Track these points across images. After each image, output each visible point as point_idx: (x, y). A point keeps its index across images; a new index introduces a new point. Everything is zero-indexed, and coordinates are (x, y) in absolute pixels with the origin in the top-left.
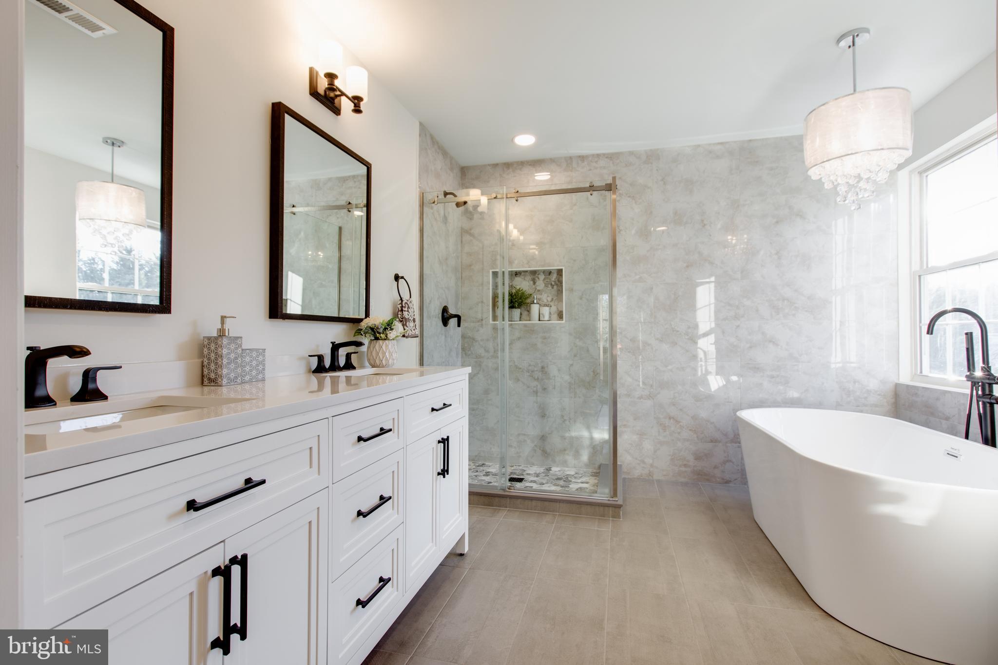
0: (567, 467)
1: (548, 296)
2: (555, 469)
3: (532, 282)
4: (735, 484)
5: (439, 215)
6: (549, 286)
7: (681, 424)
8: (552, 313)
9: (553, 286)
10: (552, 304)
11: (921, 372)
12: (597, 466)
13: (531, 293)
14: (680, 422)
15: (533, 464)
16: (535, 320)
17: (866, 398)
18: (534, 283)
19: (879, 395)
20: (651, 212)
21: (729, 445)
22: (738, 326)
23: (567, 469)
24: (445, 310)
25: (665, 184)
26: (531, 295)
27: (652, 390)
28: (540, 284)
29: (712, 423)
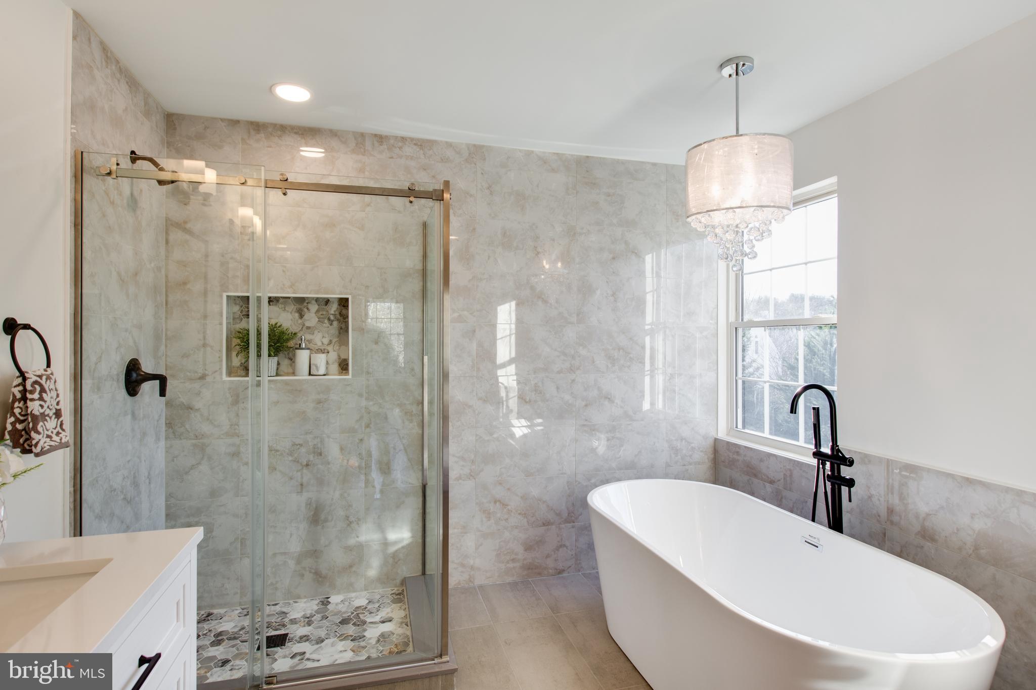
0: (355, 591)
1: (323, 337)
2: (335, 599)
3: (297, 315)
4: (569, 573)
5: (120, 194)
6: (326, 321)
7: (509, 507)
8: (330, 362)
9: (332, 321)
10: (330, 348)
11: (737, 427)
12: (398, 581)
13: (296, 331)
14: (507, 505)
15: (299, 598)
16: (303, 375)
17: (691, 456)
18: (301, 316)
19: (702, 451)
20: (474, 229)
21: (563, 526)
22: (573, 381)
23: (353, 595)
24: (133, 367)
25: (491, 193)
26: (295, 334)
27: (473, 467)
28: (311, 318)
29: (544, 502)
